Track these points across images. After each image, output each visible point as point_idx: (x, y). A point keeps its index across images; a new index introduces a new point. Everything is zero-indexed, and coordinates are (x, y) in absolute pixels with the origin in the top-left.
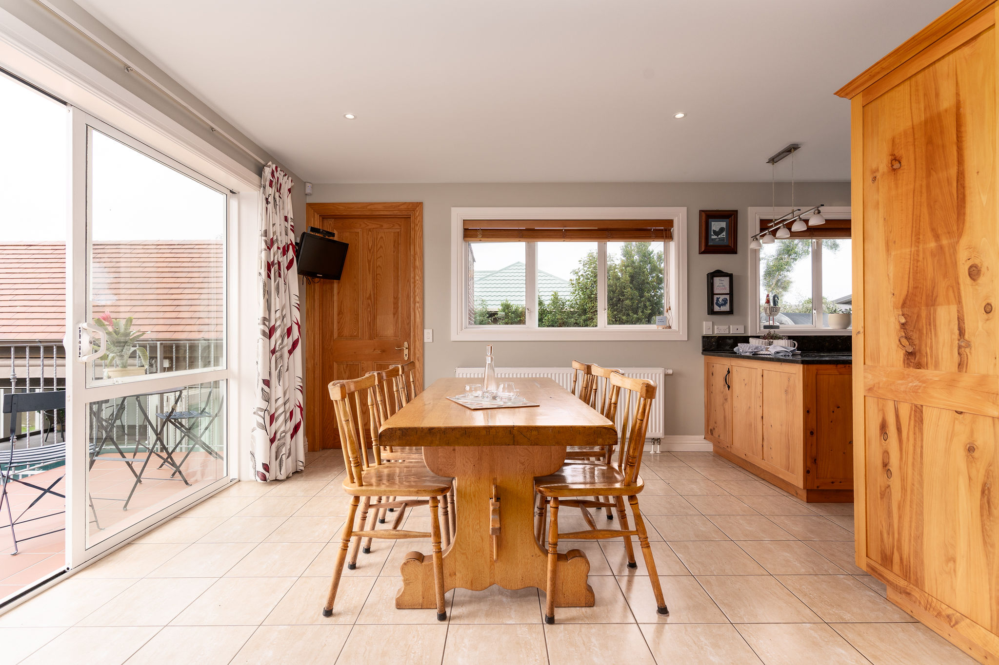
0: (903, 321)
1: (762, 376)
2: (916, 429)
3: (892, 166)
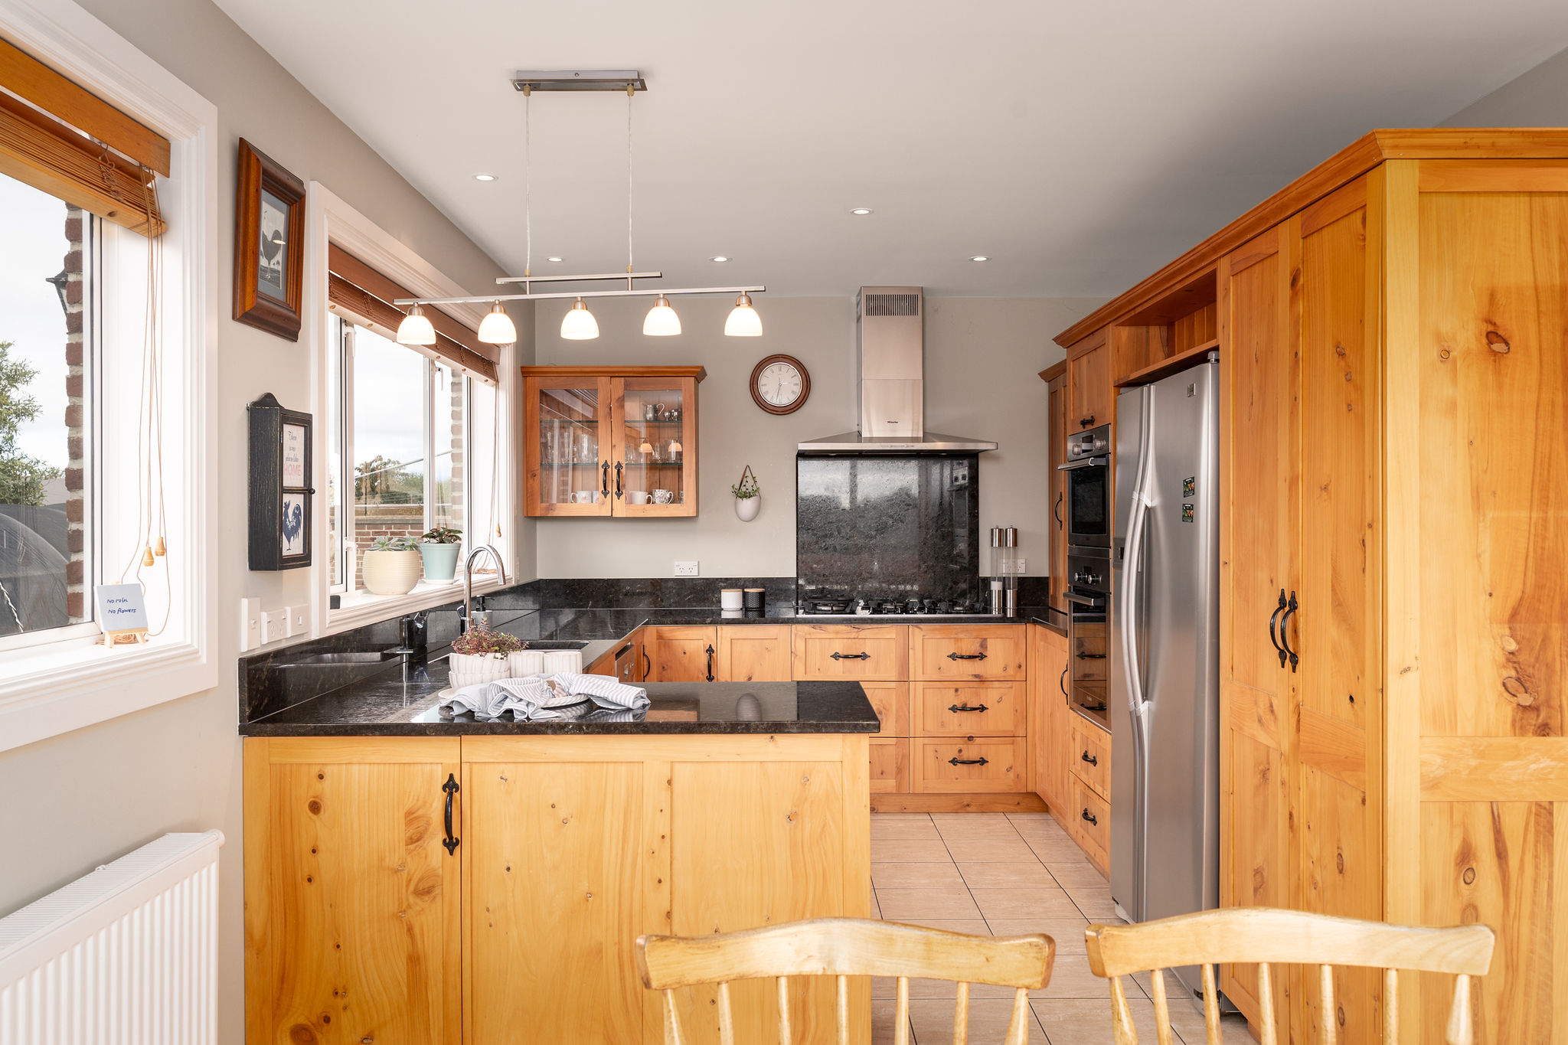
0: (1512, 646)
1: (669, 782)
2: (1540, 846)
3: (1490, 343)
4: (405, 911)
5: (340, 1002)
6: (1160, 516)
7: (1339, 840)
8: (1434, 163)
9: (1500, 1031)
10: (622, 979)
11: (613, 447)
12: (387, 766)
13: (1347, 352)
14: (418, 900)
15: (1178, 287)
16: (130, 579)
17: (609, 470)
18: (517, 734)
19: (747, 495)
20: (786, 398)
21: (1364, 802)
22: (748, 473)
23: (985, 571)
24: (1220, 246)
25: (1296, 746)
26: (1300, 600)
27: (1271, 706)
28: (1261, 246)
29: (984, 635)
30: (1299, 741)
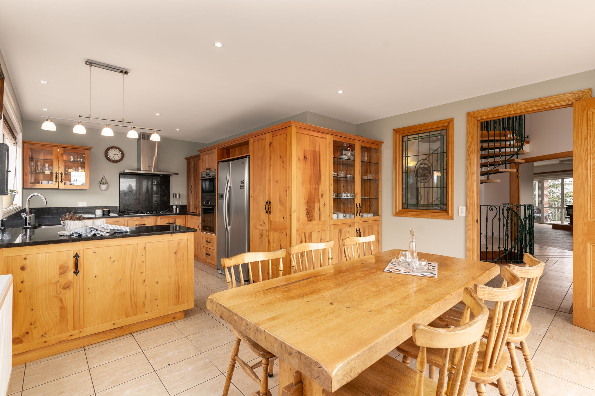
0: (307, 207)
1: (145, 248)
3: (305, 158)
4: (59, 294)
5: (33, 326)
6: (232, 188)
7: (280, 243)
8: (298, 128)
10: (131, 299)
11: (59, 168)
12: (52, 253)
13: (283, 158)
14: (64, 290)
15: (238, 142)
17: (58, 175)
18: (100, 239)
19: (104, 184)
20: (117, 158)
21: (286, 235)
22: (104, 178)
23: (171, 204)
24: (251, 136)
25: (271, 228)
26: (271, 202)
27: (264, 222)
28: (262, 137)
29: (175, 218)
30: (271, 227)
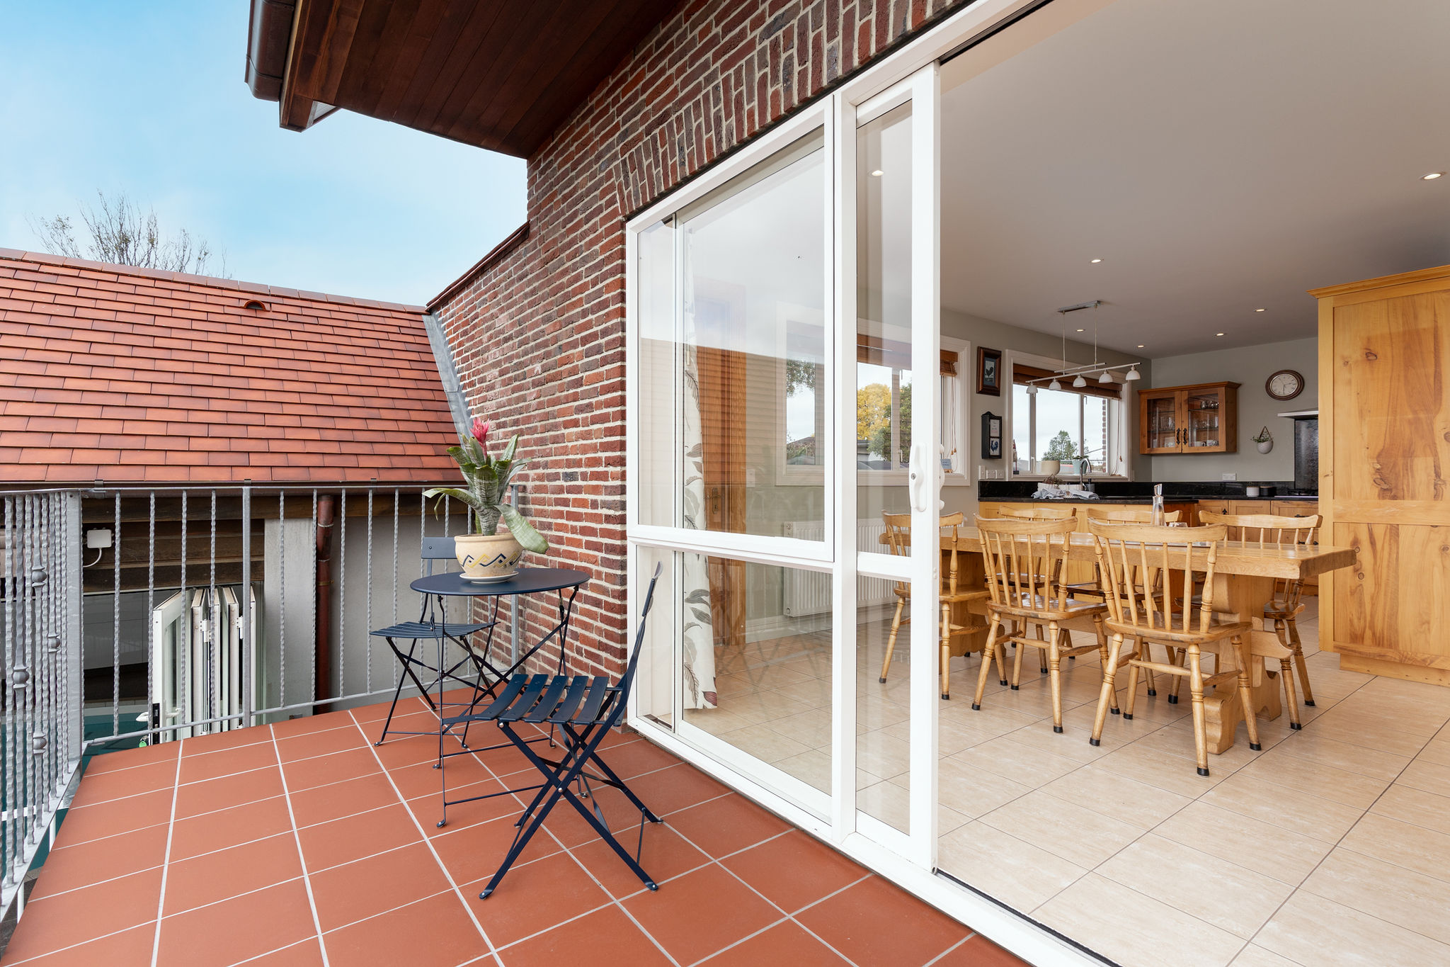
0: (1378, 467)
2: (1392, 541)
3: (1367, 357)
8: (1340, 296)
9: (1372, 607)
11: (1182, 422)
16: (949, 458)
17: (1181, 432)
19: (1264, 441)
20: (1290, 390)
22: (1265, 430)
